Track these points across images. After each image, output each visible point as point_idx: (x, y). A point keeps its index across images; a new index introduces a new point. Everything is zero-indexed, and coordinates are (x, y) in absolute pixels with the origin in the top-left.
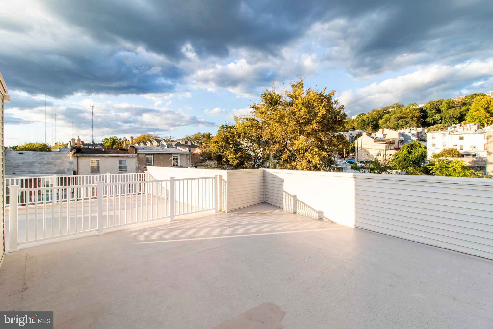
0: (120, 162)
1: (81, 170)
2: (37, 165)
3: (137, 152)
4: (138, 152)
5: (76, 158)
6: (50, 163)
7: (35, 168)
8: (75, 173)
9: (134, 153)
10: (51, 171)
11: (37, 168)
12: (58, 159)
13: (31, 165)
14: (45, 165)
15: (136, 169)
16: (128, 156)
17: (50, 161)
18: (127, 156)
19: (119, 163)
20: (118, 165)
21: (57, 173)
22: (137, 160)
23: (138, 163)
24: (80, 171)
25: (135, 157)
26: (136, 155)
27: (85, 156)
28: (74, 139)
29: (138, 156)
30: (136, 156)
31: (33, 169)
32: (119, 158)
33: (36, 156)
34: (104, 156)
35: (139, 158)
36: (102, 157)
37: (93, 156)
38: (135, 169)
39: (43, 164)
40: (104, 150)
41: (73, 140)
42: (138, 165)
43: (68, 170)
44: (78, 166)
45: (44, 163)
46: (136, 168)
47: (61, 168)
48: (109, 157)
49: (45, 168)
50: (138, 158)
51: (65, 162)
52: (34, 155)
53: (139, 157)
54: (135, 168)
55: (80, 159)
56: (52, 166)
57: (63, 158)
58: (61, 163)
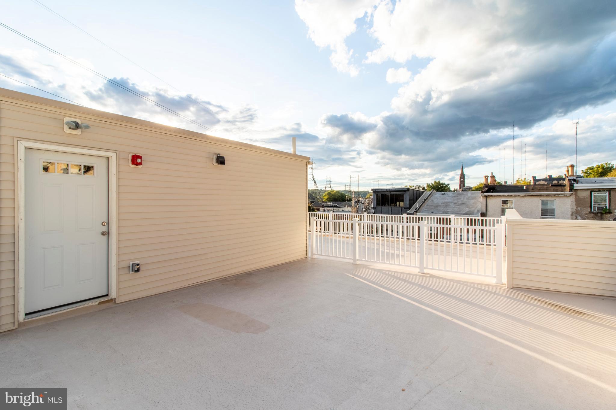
0: (544, 203)
1: (490, 211)
2: (452, 205)
3: (573, 189)
4: (575, 188)
5: (485, 198)
6: (463, 204)
7: (449, 208)
8: (483, 215)
9: (569, 190)
10: (461, 212)
11: (451, 208)
12: (472, 200)
13: (447, 205)
14: (459, 206)
15: (572, 215)
16: (557, 195)
17: (465, 201)
18: (555, 195)
19: (542, 204)
20: (541, 208)
21: (466, 214)
22: (574, 199)
23: (576, 205)
24: (489, 213)
25: (569, 195)
26: (572, 192)
27: (495, 196)
28: (488, 177)
29: (576, 195)
30: (571, 195)
31: (448, 209)
32: (542, 197)
33: (455, 196)
34: (519, 196)
35: (577, 197)
36: (516, 196)
37: (504, 195)
38: (570, 215)
39: (457, 205)
40: (526, 187)
41: (486, 177)
42: (577, 208)
43: (477, 212)
44: (487, 208)
45: (459, 203)
46: (573, 212)
47: (472, 208)
48: (526, 196)
49: (457, 208)
50: (575, 197)
51: (478, 203)
52: (453, 195)
53: (579, 197)
54: (570, 213)
55: (489, 199)
56: (464, 206)
57: (478, 198)
58: (474, 203)
